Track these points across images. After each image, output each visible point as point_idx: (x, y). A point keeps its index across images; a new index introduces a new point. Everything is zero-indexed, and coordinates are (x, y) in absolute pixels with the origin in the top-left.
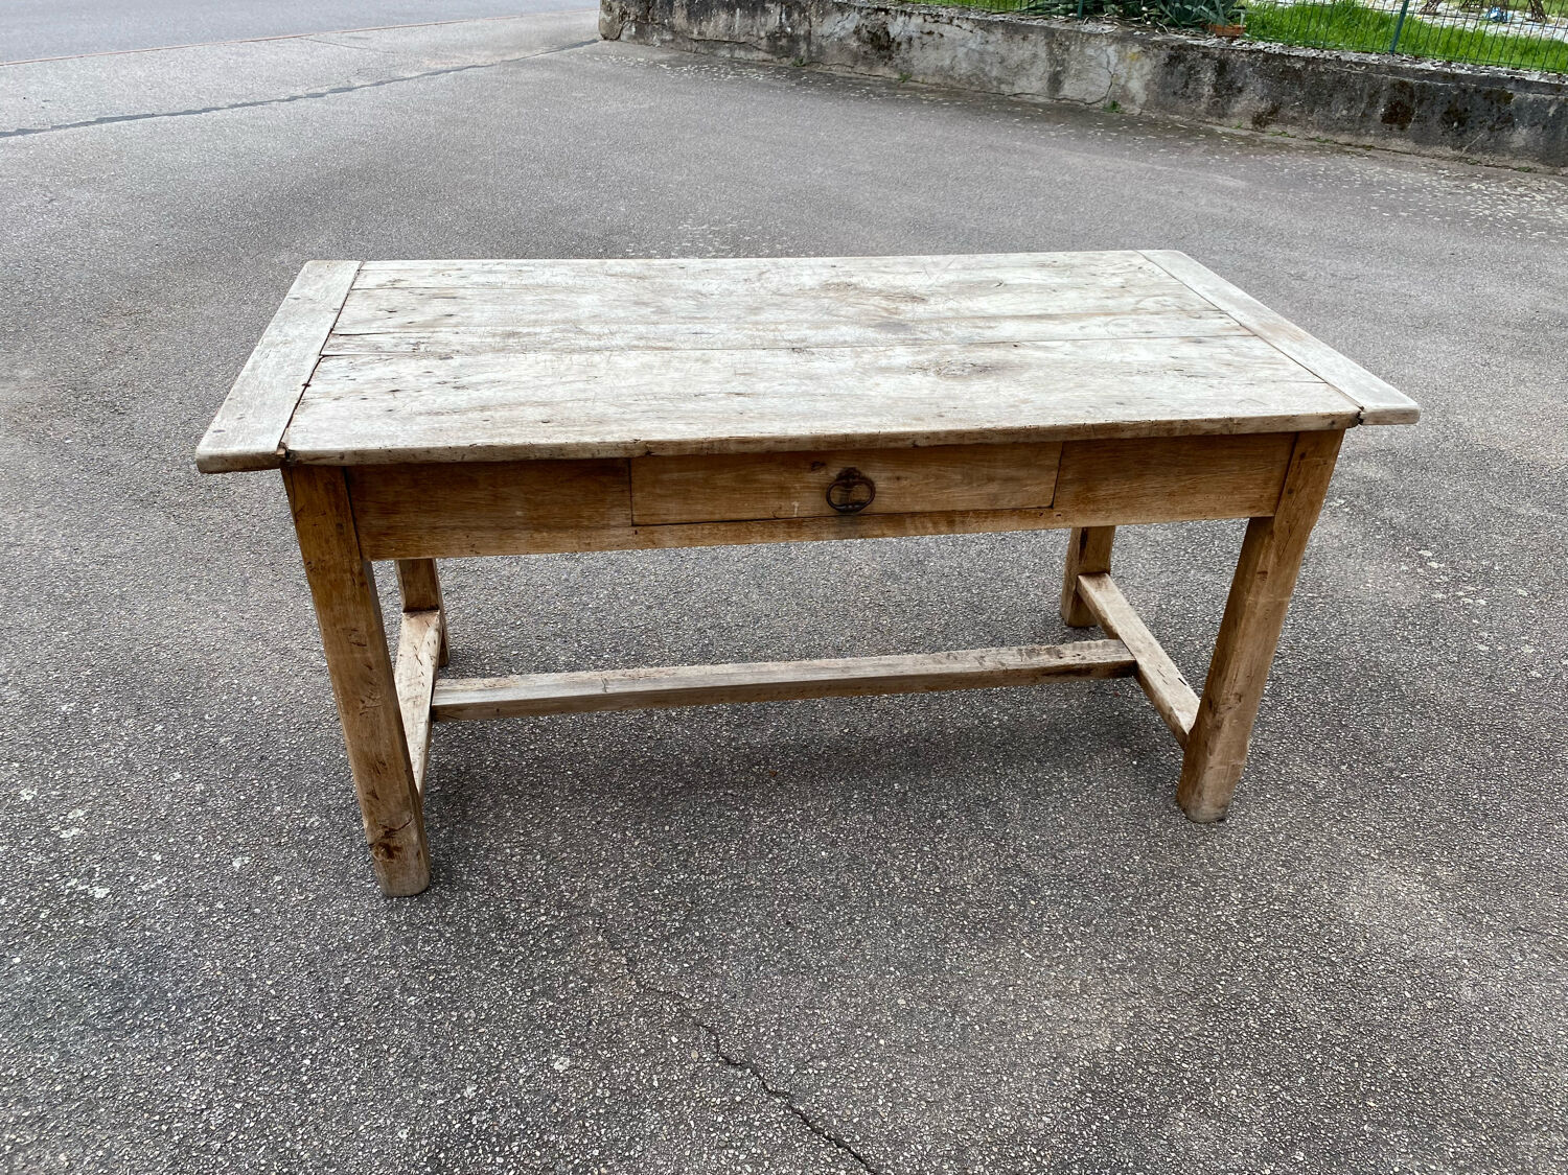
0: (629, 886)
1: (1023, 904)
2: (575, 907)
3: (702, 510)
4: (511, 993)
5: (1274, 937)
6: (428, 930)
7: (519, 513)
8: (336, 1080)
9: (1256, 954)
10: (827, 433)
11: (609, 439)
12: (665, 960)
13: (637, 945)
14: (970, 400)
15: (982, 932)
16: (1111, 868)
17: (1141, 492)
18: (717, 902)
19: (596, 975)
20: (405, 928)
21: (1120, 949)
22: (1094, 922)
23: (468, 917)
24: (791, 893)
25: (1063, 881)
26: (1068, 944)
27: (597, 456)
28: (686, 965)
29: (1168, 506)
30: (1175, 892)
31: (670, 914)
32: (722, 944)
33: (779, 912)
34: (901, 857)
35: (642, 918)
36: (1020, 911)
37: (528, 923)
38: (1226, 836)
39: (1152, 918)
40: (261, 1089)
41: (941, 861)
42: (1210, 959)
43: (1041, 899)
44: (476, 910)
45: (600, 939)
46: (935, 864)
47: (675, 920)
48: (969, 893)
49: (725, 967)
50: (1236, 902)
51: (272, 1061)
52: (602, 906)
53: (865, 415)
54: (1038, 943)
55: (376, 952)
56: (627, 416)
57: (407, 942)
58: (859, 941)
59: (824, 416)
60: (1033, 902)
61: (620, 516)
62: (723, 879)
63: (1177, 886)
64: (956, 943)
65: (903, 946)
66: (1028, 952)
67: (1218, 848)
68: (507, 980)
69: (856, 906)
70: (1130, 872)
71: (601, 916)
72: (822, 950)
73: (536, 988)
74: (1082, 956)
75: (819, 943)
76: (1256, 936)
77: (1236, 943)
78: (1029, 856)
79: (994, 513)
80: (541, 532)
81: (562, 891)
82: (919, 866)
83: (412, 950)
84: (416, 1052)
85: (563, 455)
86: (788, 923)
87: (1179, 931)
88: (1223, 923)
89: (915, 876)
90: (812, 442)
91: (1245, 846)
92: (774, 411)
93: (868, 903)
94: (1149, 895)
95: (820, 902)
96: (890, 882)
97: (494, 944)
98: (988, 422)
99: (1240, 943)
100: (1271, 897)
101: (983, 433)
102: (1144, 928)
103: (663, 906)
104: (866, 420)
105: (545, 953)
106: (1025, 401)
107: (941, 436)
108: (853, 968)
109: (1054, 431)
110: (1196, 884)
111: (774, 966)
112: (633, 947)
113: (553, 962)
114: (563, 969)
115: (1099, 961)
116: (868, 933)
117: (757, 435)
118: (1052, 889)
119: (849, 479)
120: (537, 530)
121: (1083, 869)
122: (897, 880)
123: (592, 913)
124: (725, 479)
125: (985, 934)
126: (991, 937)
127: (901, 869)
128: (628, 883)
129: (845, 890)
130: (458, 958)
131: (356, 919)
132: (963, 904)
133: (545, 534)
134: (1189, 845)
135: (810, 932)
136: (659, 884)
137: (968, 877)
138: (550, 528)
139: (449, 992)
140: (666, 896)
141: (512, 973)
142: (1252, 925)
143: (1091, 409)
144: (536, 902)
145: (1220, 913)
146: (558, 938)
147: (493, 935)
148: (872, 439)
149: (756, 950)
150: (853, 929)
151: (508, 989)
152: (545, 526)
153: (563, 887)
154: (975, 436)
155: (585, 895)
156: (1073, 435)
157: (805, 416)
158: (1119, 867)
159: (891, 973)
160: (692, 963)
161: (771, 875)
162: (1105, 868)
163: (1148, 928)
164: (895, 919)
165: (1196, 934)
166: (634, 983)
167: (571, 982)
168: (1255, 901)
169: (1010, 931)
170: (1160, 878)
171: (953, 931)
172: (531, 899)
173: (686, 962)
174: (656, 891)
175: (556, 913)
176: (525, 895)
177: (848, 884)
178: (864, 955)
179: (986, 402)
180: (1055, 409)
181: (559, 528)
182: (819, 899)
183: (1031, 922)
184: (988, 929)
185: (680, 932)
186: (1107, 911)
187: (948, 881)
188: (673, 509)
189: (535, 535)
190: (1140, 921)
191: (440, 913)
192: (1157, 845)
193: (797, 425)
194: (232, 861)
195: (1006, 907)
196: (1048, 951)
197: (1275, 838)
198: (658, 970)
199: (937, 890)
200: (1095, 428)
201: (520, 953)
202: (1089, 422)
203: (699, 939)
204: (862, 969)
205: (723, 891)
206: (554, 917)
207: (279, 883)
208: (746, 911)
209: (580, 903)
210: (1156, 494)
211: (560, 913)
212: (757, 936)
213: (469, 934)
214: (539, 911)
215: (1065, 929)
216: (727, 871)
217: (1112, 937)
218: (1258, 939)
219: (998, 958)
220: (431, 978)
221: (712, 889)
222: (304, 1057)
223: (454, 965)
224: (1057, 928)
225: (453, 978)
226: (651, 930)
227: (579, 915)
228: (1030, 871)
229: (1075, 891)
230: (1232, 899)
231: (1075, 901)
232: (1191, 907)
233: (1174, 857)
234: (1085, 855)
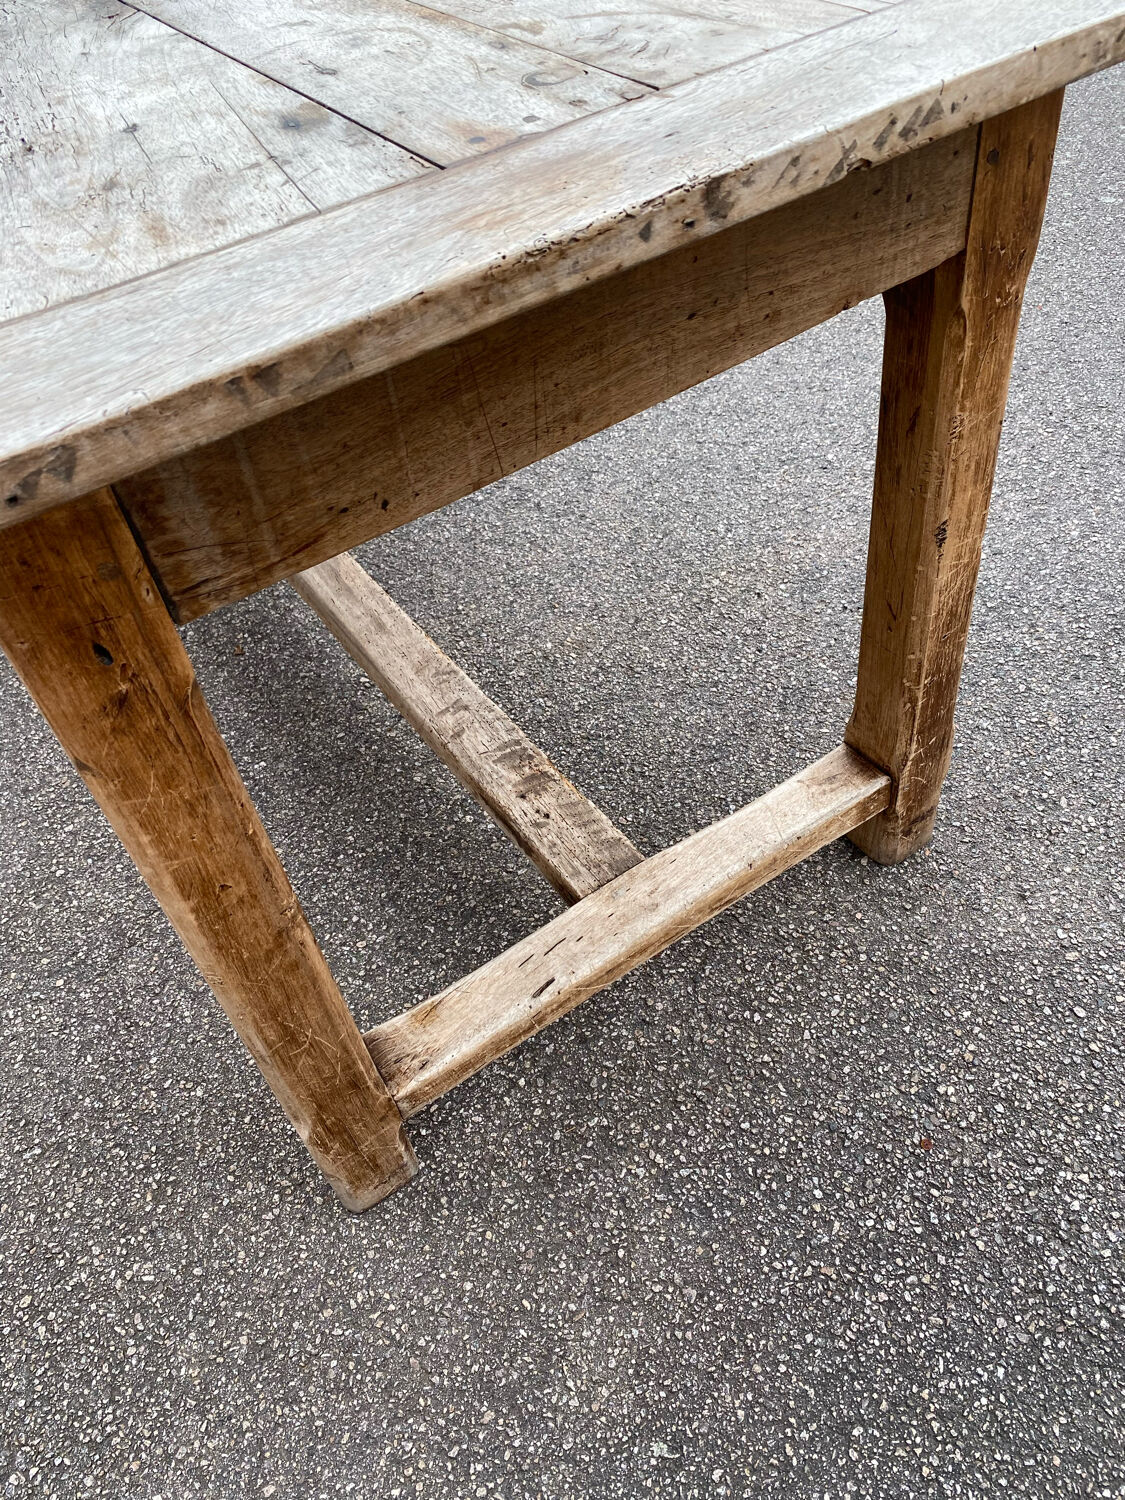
39: (61, 1147)
50: (129, 1274)
60: (60, 983)
63: (147, 1168)
67: (270, 1217)
78: (156, 950)
88: (72, 1262)
96: (63, 823)
99: (26, 1299)
142: (77, 1311)
186: (65, 1081)
192: (241, 1115)
195: (44, 954)
224: (15, 1025)
228: (124, 960)
229: (97, 1027)
230: (136, 1267)
231: (75, 1033)
232: (99, 1201)
233: (219, 1149)
234: (182, 1018)
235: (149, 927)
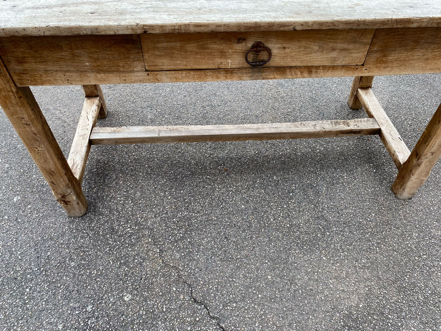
0: (164, 217)
1: (324, 234)
2: (142, 225)
3: (181, 63)
4: (112, 263)
5: (431, 256)
6: (83, 233)
7: (87, 64)
8: (37, 299)
9: (423, 263)
10: (245, 21)
11: (123, 23)
12: (175, 251)
13: (164, 244)
14: (327, 3)
15: (306, 246)
16: (362, 219)
18: (198, 226)
19: (146, 257)
20: (74, 231)
21: (364, 257)
22: (353, 244)
23: (100, 227)
24: (228, 224)
25: (341, 224)
26: (342, 254)
27: (117, 33)
28: (183, 254)
30: (389, 232)
31: (179, 230)
32: (198, 245)
33: (222, 232)
34: (274, 209)
35: (168, 231)
36: (322, 237)
37: (122, 231)
38: (412, 206)
39: (378, 243)
40: (8, 301)
41: (290, 212)
42: (403, 264)
43: (332, 232)
44: (103, 225)
45: (150, 240)
46: (288, 214)
47: (180, 233)
48: (301, 228)
49: (198, 256)
50: (415, 238)
51: (14, 289)
52: (153, 225)
53: (268, 11)
54: (329, 252)
55: (62, 241)
56: (138, 10)
57: (75, 237)
58: (254, 247)
59: (245, 11)
60: (328, 233)
61: (138, 66)
62: (202, 216)
63: (390, 229)
64: (295, 251)
65: (272, 251)
66: (324, 257)
67: (408, 211)
68: (111, 257)
69: (254, 231)
70: (370, 221)
71: (152, 229)
72: (239, 249)
73: (122, 261)
74: (347, 260)
75: (237, 247)
76: (423, 255)
77: (415, 257)
78: (328, 212)
79: (333, 68)
80: (100, 74)
81: (138, 218)
82: (281, 214)
83: (76, 241)
84: (71, 288)
85: (98, 32)
86: (226, 237)
87: (390, 250)
88: (409, 247)
89: (279, 219)
90: (237, 26)
91: (420, 211)
92: (218, 8)
93: (259, 230)
94: (377, 232)
95: (239, 228)
96: (269, 221)
97: (108, 240)
98: (337, 16)
99: (416, 258)
100: (431, 236)
101: (333, 23)
102: (375, 248)
103: (177, 226)
104: (268, 14)
105: (127, 245)
106: (357, 5)
107: (310, 24)
108: (250, 260)
109: (374, 22)
110: (398, 228)
111: (218, 257)
112: (163, 244)
113: (130, 250)
114: (134, 253)
115: (354, 262)
116: (258, 244)
117: (205, 21)
118: (336, 227)
119: (258, 48)
120: (98, 73)
121: (350, 219)
122: (272, 220)
123: (148, 228)
124: (191, 47)
125: (307, 247)
126: (309, 249)
127: (274, 215)
128: (164, 215)
129: (250, 223)
130: (93, 245)
131: (56, 226)
132: (298, 233)
133: (102, 75)
134: (396, 210)
135: (234, 242)
136: (176, 216)
137: (302, 220)
138: (104, 72)
139: (88, 261)
140: (178, 222)
141: (113, 253)
142: (422, 249)
143: (395, 10)
144: (127, 222)
145: (408, 242)
146: (133, 239)
147: (108, 236)
148: (271, 25)
149: (212, 249)
150: (252, 241)
151: (111, 261)
152: (102, 71)
153: (138, 216)
154: (329, 24)
155: (146, 220)
156: (384, 25)
157: (234, 11)
158: (365, 218)
159: (266, 263)
160: (185, 253)
161: (221, 215)
162: (360, 219)
163: (376, 248)
164: (270, 238)
165: (397, 252)
166: (161, 261)
167: (136, 259)
168: (423, 238)
169: (317, 246)
170: (383, 225)
171: (294, 245)
172: (125, 220)
173: (183, 253)
174: (175, 220)
175: (134, 227)
176: (123, 218)
177: (252, 221)
178: (255, 254)
179: (336, 5)
180: (374, 9)
181: (109, 72)
182: (239, 227)
183: (326, 243)
184: (308, 245)
185: (182, 238)
186: (359, 239)
187: (293, 222)
188: (165, 63)
189: (98, 75)
190: (373, 245)
191: (89, 225)
192: (382, 209)
193: (229, 16)
194: (13, 198)
195: (317, 235)
196: (333, 256)
197: (433, 208)
198: (171, 256)
199: (288, 225)
200: (397, 21)
201: (118, 245)
202: (395, 17)
203: (189, 242)
204: (254, 261)
205: (201, 221)
206: (133, 229)
207: (30, 208)
208: (209, 231)
209: (144, 223)
211: (135, 228)
212: (213, 242)
213: (99, 235)
214: (127, 226)
215: (341, 246)
216: (203, 212)
217: (360, 251)
218: (424, 256)
219: (311, 258)
220: (82, 254)
221: (197, 220)
222: (27, 287)
223: (91, 249)
224: (337, 246)
225: (90, 255)
226: (171, 237)
227: (143, 228)
228: (328, 219)
229: (346, 229)
230: (413, 236)
231: (346, 234)
232: (395, 239)
233: (389, 215)
234: (351, 212)
235: (320, 211)
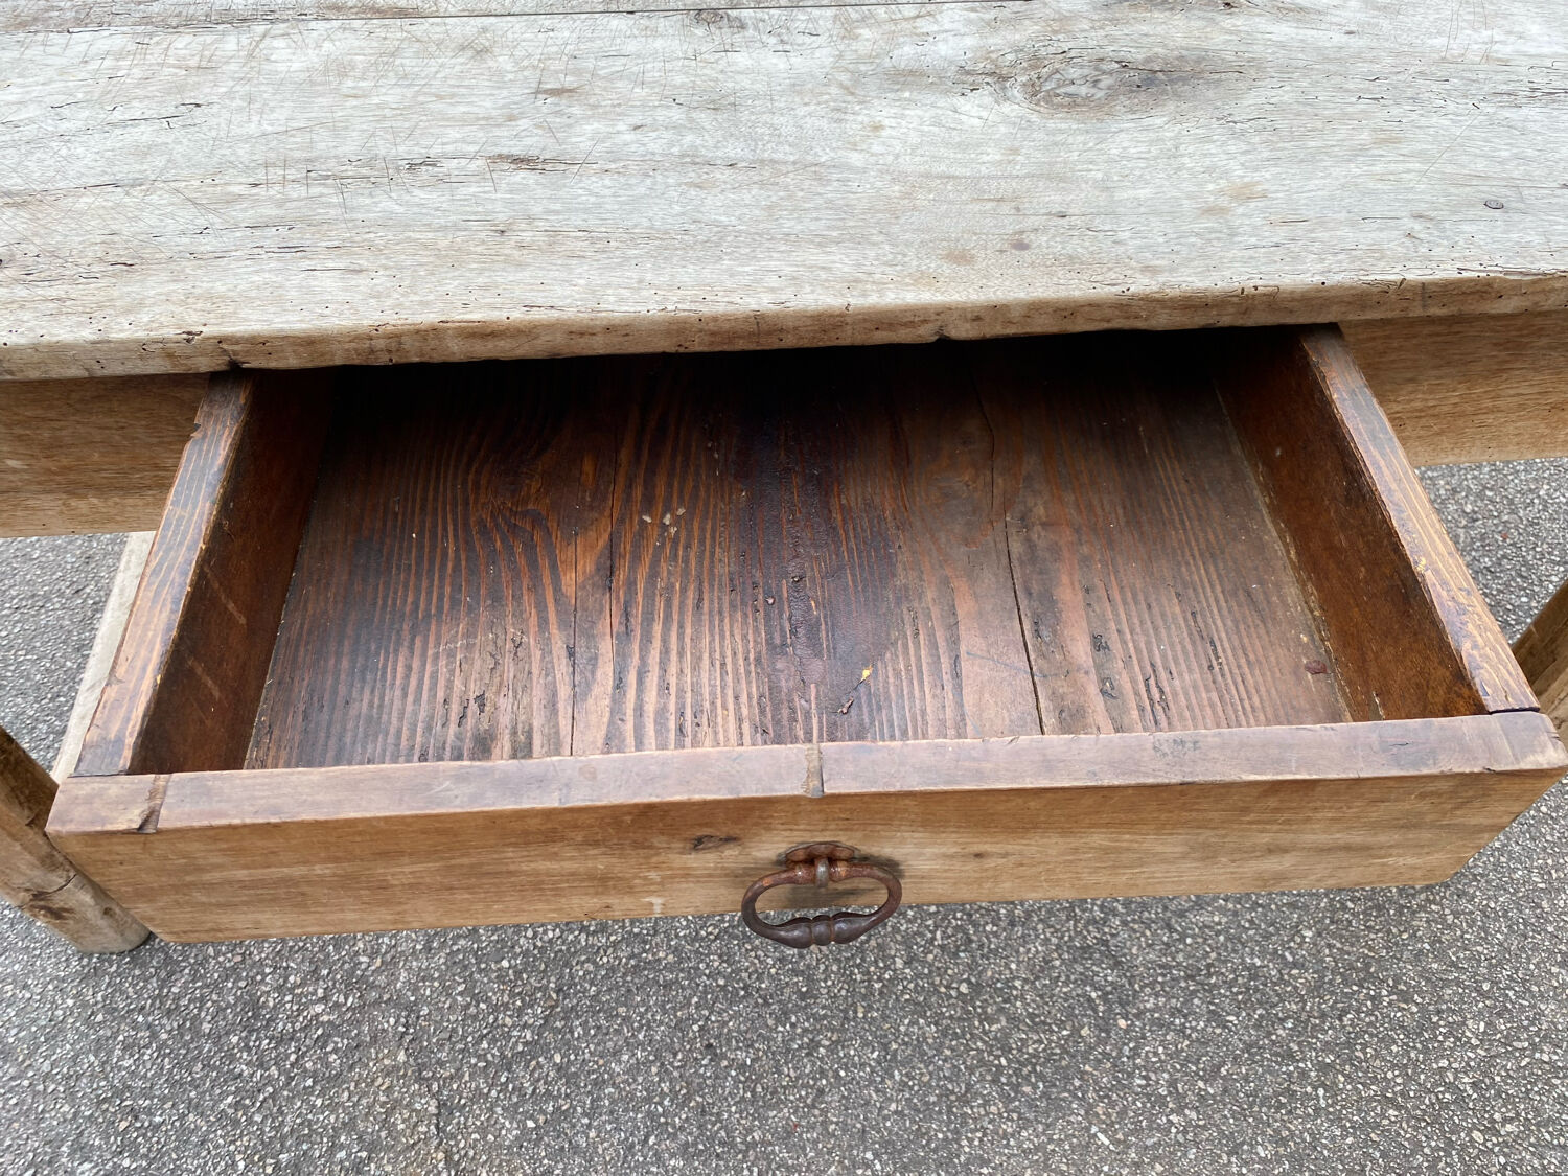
0: (464, 950)
1: (1104, 1026)
2: (373, 986)
4: (241, 1165)
5: (1538, 1125)
6: (135, 1026)
9: (1502, 1160)
10: (706, 310)
12: (499, 1110)
13: (458, 1075)
14: (1105, 187)
15: (1029, 1083)
16: (1263, 954)
17: (1488, 403)
18: (599, 992)
19: (383, 1134)
20: (100, 1018)
21: (1263, 1133)
22: (1223, 1071)
23: (202, 1000)
24: (721, 982)
25: (1176, 980)
26: (1174, 1118)
28: (531, 1124)
29: (1542, 429)
30: (1369, 1013)
31: (520, 1012)
32: (595, 1083)
33: (695, 1022)
34: (910, 913)
35: (475, 1018)
36: (1100, 1041)
37: (292, 1019)
38: (1465, 893)
39: (1324, 1068)
41: (975, 925)
42: (1420, 1166)
43: (1138, 1016)
44: (216, 987)
45: (402, 1057)
46: (966, 933)
47: (525, 1026)
48: (1016, 998)
49: (592, 1134)
50: (1474, 1041)
52: (415, 990)
53: (822, 242)
54: (1123, 1113)
55: (46, 1067)
57: (99, 1046)
58: (821, 1092)
59: (715, 242)
60: (1122, 1023)
62: (615, 945)
63: (1373, 999)
64: (983, 1106)
65: (893, 1106)
66: (1104, 1132)
67: (1450, 918)
68: (241, 1137)
69: (825, 1017)
70: (1295, 965)
71: (411, 1008)
72: (759, 1105)
73: (284, 1157)
74: (1197, 1144)
75: (753, 1092)
76: (1506, 1120)
77: (1470, 1131)
78: (1124, 923)
81: (357, 954)
82: (938, 935)
83: (103, 1064)
86: (709, 1046)
87: (1370, 1099)
88: (1449, 1086)
89: (931, 957)
90: (668, 333)
91: (1496, 919)
93: (845, 1011)
94: (1323, 1016)
95: (766, 1004)
96: (887, 968)
97: (232, 1058)
98: (1147, 269)
99: (1476, 1135)
100: (1537, 1034)
101: (1125, 306)
102: (1309, 1089)
103: (512, 995)
104: (822, 259)
105: (309, 1082)
107: (1015, 314)
108: (803, 1148)
110: (1406, 997)
111: (673, 1137)
112: (451, 1077)
113: (319, 1102)
114: (332, 1119)
115: (1225, 1157)
116: (837, 1076)
117: (518, 315)
118: (1157, 995)
121: (1213, 955)
122: (899, 963)
123: (397, 1002)
125: (1035, 1087)
126: (1044, 1094)
127: (907, 942)
128: (462, 942)
129: (810, 980)
130: (172, 1084)
131: (28, 995)
132: (1004, 1023)
134: (1400, 910)
135: (742, 1067)
136: (513, 947)
137: (1019, 963)
139: (145, 1156)
140: (518, 974)
141: (250, 1121)
142: (1498, 1094)
144: (314, 971)
145: (1444, 1063)
146: (335, 1051)
147: (235, 1040)
148: (830, 324)
149: (648, 1100)
150: (814, 1065)
151: (239, 1157)
153: (360, 945)
154: (1108, 313)
155: (390, 965)
156: (1364, 307)
157: (662, 244)
158: (1276, 950)
159: (867, 1165)
160: (542, 1119)
161: (694, 940)
162: (1252, 955)
163: (1315, 1089)
164: (886, 1047)
165: (1398, 1108)
166: (441, 1155)
167: (342, 1147)
168: (1508, 1041)
169: (1077, 1083)
170: (1346, 982)
171: (982, 1079)
172: (306, 967)
173: (532, 1117)
174: (505, 963)
175: (342, 999)
176: (298, 957)
177: (817, 967)
178: (825, 1123)
179: (1144, 193)
180: (1322, 222)
182: (765, 1001)
183: (1115, 1066)
184: (1041, 1077)
185: (535, 1048)
186: (1248, 1047)
187: (984, 970)
190: (1304, 1074)
191: (161, 988)
192: (1345, 908)
193: (634, 274)
195: (1076, 1031)
196: (1138, 1131)
197: (1551, 900)
198: (483, 1131)
199: (964, 988)
200: (1427, 292)
201: (269, 1081)
202: (1415, 275)
203: (559, 1068)
204: (819, 1153)
205: (612, 970)
206: (337, 1005)
208: (642, 1016)
209: (381, 980)
210: (1521, 407)
211: (346, 999)
212: (654, 1070)
213: (196, 1033)
214: (314, 993)
215: (1172, 1083)
216: (623, 927)
217: (1251, 1106)
218: (1509, 1128)
219: (1051, 1140)
220: (124, 1125)
221: (594, 963)
223: (163, 1099)
224: (1157, 1082)
225: (156, 1128)
226: (485, 1045)
227: (377, 1002)
228: (1124, 955)
229: (1196, 1001)
230: (1468, 1034)
231: (1194, 1024)
232: (1394, 1048)
233: (1373, 936)
234: (1219, 923)
235: (1093, 921)
